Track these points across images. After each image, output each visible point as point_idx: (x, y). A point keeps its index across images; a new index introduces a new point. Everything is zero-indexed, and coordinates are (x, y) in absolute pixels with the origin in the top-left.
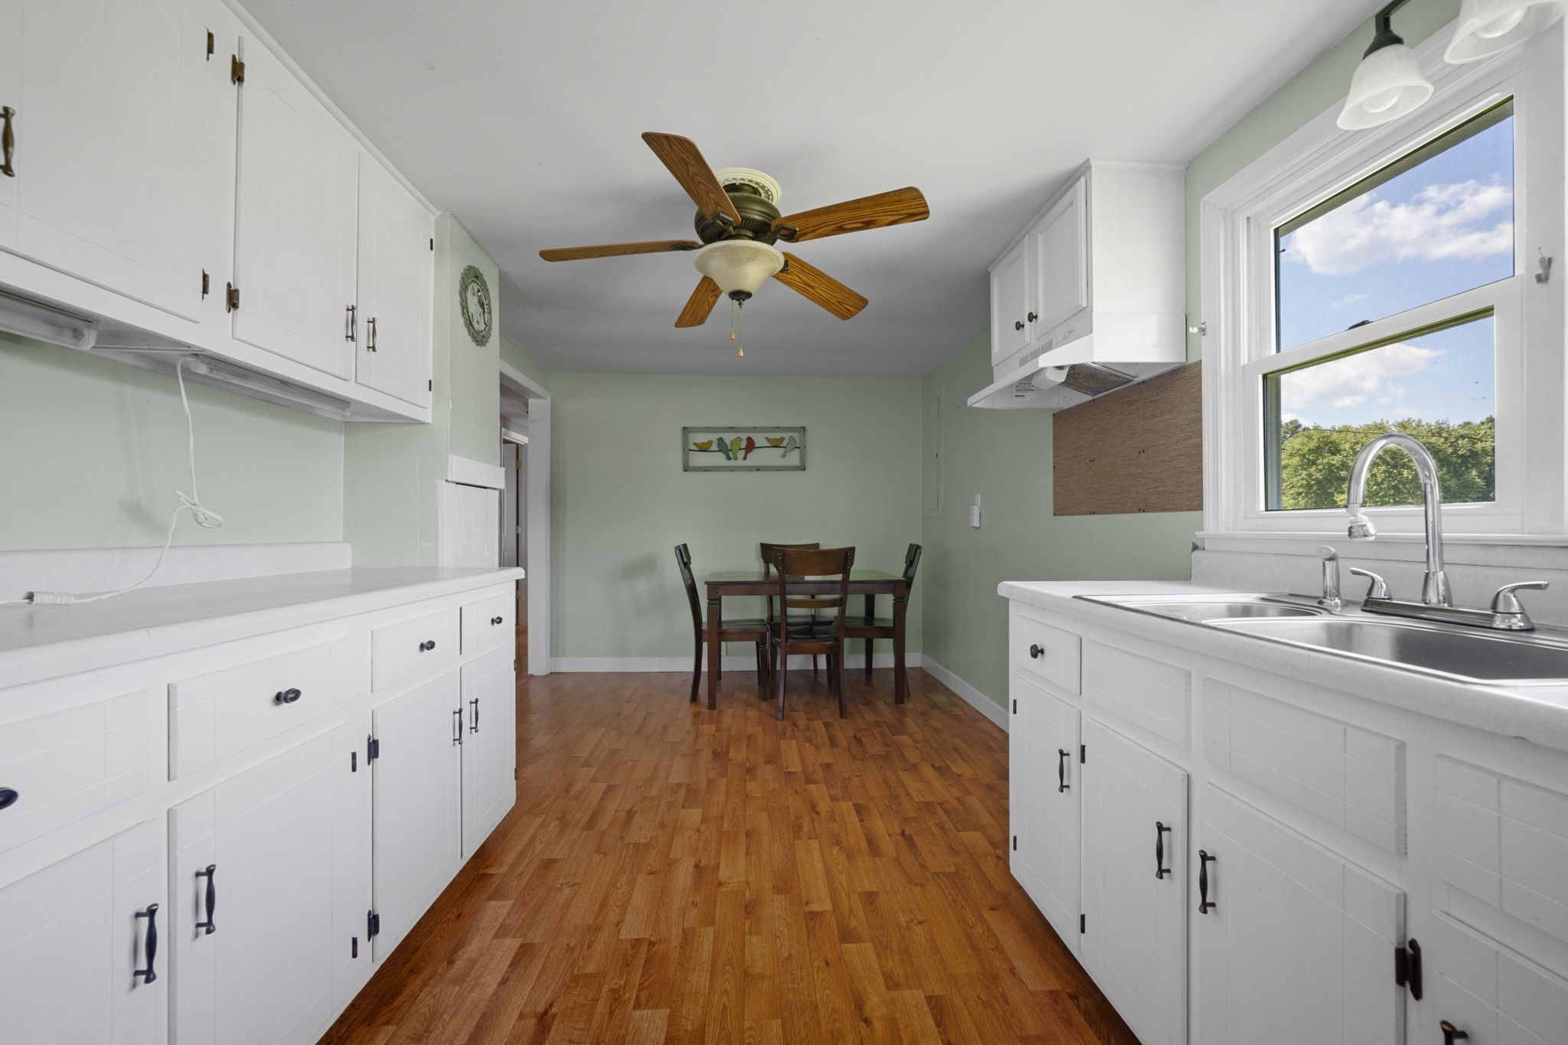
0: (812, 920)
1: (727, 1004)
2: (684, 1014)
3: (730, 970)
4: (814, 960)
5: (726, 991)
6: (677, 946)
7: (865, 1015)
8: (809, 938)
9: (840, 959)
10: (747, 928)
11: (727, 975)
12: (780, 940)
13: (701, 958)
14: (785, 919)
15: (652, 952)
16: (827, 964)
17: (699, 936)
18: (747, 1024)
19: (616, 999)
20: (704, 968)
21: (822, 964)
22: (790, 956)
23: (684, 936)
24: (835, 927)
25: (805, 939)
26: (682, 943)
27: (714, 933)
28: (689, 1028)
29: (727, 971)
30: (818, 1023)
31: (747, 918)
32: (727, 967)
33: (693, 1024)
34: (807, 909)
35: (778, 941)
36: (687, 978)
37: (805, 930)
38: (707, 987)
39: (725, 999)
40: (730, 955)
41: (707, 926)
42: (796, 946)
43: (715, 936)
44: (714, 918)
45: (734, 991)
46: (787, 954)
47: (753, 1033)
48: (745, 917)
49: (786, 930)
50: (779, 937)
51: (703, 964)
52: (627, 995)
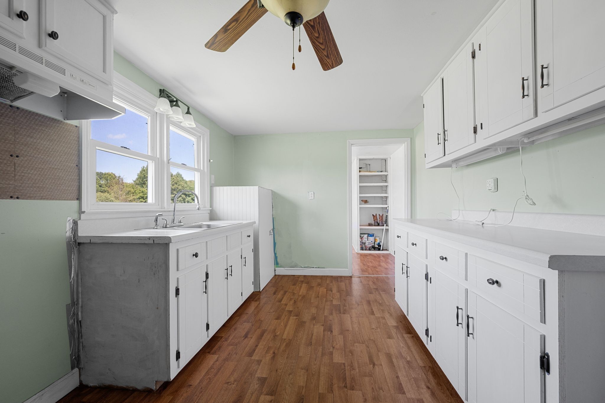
0: (274, 391)
1: (315, 361)
2: (328, 360)
3: (313, 372)
4: (281, 372)
5: (315, 365)
6: (335, 384)
7: (273, 354)
8: (279, 381)
9: (271, 371)
10: (304, 390)
11: (314, 370)
12: (291, 382)
13: (324, 378)
14: (286, 393)
15: (344, 383)
16: (277, 371)
17: (325, 388)
18: (309, 355)
19: (352, 367)
20: (323, 374)
21: (279, 370)
22: (289, 375)
23: (332, 389)
24: (265, 385)
25: (280, 381)
26: (333, 386)
27: (319, 390)
28: (326, 356)
29: (314, 372)
30: (288, 354)
31: (303, 396)
32: (314, 373)
33: (325, 357)
34: (273, 397)
35: (292, 382)
36: (329, 371)
37: (279, 385)
38: (321, 367)
39: (315, 363)
40: (313, 378)
41: (322, 393)
42: (285, 379)
43: (319, 387)
44: (319, 398)
45: (312, 365)
46: (290, 376)
47: (308, 353)
48: (304, 396)
49: (287, 386)
50: (291, 384)
51: (323, 375)
52: (349, 367)
